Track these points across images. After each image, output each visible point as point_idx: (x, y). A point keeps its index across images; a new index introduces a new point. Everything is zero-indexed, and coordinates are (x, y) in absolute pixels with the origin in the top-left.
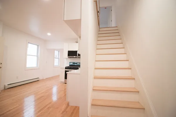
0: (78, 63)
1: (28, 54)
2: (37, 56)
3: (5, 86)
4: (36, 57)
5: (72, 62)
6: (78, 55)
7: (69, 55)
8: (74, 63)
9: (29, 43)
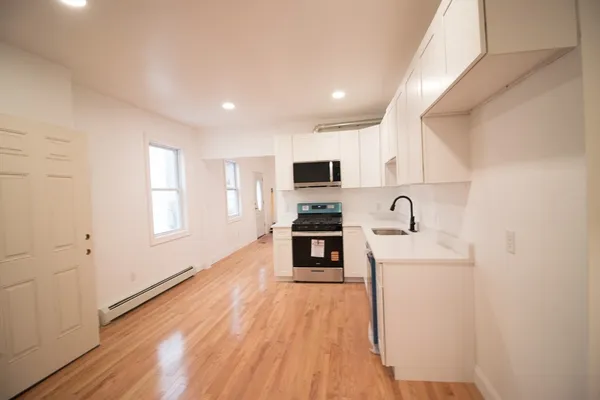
0: (329, 207)
1: (153, 187)
2: (179, 191)
3: (101, 315)
4: (174, 192)
5: (306, 204)
6: (331, 178)
7: (297, 179)
8: (314, 207)
9: (150, 144)
